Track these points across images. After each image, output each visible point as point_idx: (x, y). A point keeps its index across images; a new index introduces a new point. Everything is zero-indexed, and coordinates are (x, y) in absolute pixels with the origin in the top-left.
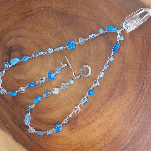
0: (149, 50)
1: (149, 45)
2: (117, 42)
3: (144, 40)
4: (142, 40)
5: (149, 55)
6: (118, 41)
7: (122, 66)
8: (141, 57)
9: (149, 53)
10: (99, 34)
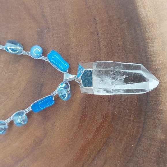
0: (99, 152)
1: (106, 141)
2: (52, 94)
3: (103, 126)
4: (101, 124)
5: (93, 160)
6: (54, 93)
7: (31, 145)
8: (76, 154)
9: (95, 157)
10: (29, 55)
